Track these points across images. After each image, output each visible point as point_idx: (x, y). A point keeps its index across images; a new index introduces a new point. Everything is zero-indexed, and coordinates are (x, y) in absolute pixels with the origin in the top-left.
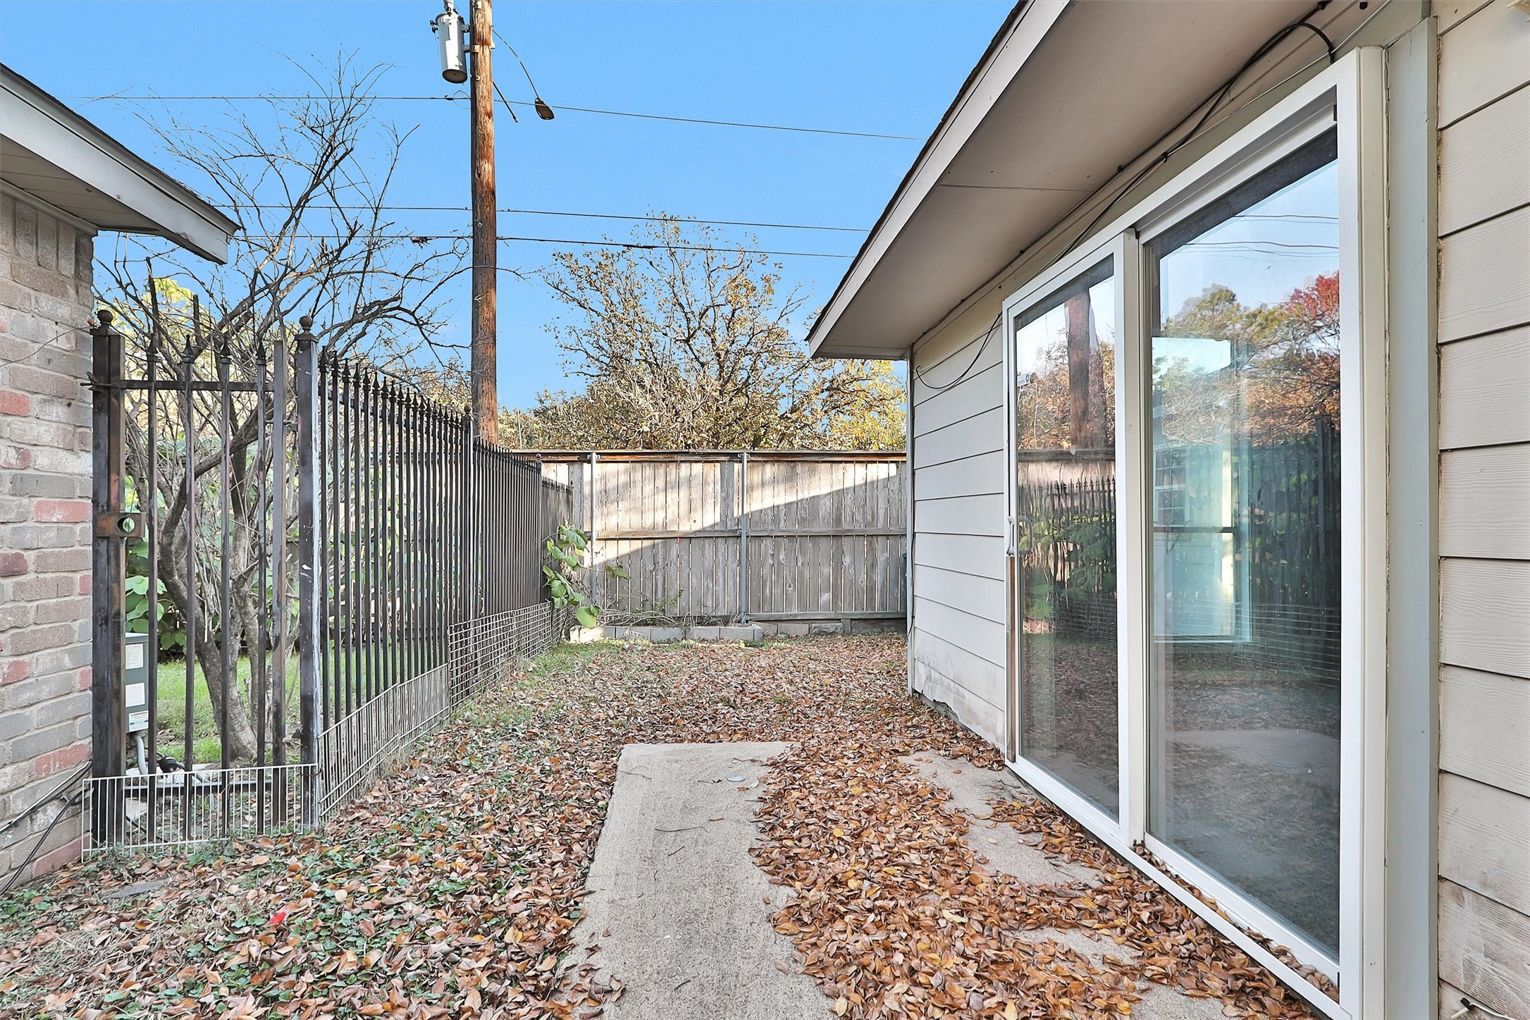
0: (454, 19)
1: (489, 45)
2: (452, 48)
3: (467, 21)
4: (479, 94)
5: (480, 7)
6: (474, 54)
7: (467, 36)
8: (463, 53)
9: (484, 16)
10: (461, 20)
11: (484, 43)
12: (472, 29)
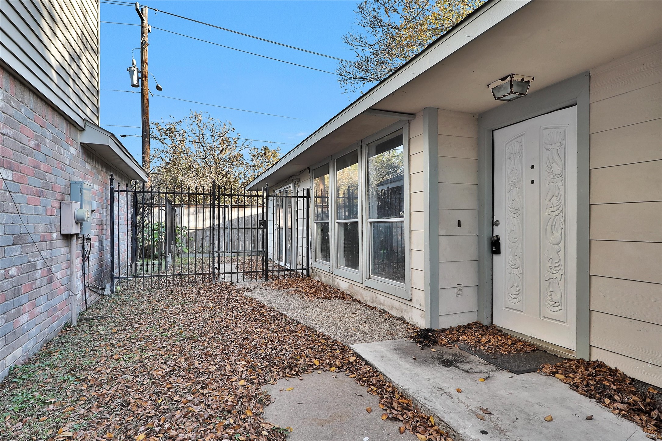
0: (135, 70)
1: (147, 78)
2: (135, 78)
3: (140, 70)
4: (144, 93)
5: (144, 66)
6: (142, 81)
7: (140, 74)
8: (138, 78)
9: (146, 69)
10: (138, 69)
11: (146, 77)
12: (142, 72)
